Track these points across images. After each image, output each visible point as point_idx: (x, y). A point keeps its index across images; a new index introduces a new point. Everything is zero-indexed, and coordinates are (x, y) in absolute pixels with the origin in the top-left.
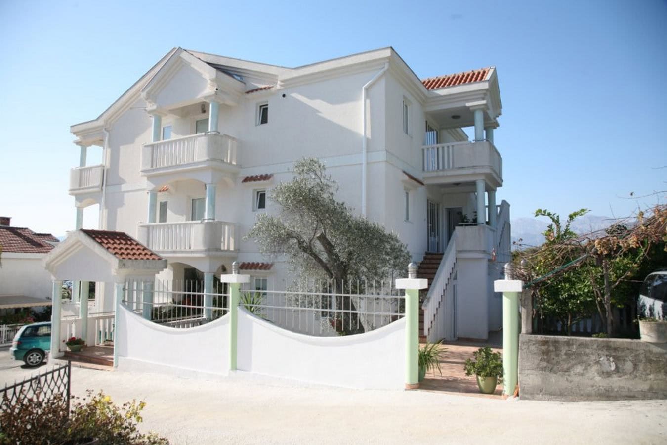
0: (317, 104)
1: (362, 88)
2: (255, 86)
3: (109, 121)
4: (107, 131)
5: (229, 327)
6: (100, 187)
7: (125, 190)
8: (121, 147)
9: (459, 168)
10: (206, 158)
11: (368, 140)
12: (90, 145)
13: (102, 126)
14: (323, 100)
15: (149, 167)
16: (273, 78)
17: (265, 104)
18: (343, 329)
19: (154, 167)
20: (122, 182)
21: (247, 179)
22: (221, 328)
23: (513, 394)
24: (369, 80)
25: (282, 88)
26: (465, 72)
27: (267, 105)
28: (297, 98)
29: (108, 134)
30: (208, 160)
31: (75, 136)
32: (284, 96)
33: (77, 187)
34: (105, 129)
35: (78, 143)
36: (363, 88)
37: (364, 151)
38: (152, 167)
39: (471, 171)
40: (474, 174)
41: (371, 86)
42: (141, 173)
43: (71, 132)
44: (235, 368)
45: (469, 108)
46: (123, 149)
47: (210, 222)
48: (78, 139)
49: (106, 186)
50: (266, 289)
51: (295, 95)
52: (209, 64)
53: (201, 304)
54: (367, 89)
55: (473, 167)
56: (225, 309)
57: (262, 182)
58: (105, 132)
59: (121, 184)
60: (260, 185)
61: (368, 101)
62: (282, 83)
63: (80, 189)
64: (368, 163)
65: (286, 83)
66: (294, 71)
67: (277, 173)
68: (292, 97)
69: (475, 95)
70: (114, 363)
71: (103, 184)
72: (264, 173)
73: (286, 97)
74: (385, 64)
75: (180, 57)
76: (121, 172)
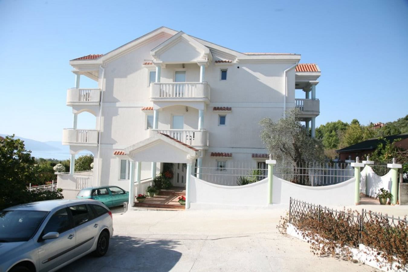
0: (257, 75)
1: (284, 72)
3: (106, 62)
6: (99, 103)
7: (120, 106)
9: (306, 111)
10: (203, 96)
12: (82, 74)
13: (100, 64)
14: (261, 73)
15: (158, 96)
16: (233, 57)
17: (226, 69)
20: (116, 101)
21: (215, 109)
22: (264, 186)
24: (289, 68)
25: (237, 63)
27: (227, 70)
28: (247, 70)
29: (104, 70)
30: (204, 98)
31: (72, 67)
32: (238, 67)
33: (78, 101)
34: (102, 66)
35: (74, 72)
37: (285, 102)
38: (160, 96)
39: (311, 113)
41: (289, 71)
42: (150, 99)
43: (70, 64)
44: (271, 203)
46: (116, 81)
47: (204, 131)
48: (75, 69)
49: (103, 102)
51: (244, 68)
54: (286, 72)
55: (312, 111)
56: (265, 176)
57: (227, 111)
58: (102, 68)
60: (222, 113)
61: (287, 78)
62: (238, 61)
63: (80, 102)
64: (286, 108)
65: (241, 61)
66: (247, 56)
67: (234, 107)
68: (243, 69)
69: (312, 77)
70: (186, 206)
71: (100, 101)
72: (226, 106)
73: (239, 69)
74: (296, 62)
75: (181, 36)
76: (116, 95)
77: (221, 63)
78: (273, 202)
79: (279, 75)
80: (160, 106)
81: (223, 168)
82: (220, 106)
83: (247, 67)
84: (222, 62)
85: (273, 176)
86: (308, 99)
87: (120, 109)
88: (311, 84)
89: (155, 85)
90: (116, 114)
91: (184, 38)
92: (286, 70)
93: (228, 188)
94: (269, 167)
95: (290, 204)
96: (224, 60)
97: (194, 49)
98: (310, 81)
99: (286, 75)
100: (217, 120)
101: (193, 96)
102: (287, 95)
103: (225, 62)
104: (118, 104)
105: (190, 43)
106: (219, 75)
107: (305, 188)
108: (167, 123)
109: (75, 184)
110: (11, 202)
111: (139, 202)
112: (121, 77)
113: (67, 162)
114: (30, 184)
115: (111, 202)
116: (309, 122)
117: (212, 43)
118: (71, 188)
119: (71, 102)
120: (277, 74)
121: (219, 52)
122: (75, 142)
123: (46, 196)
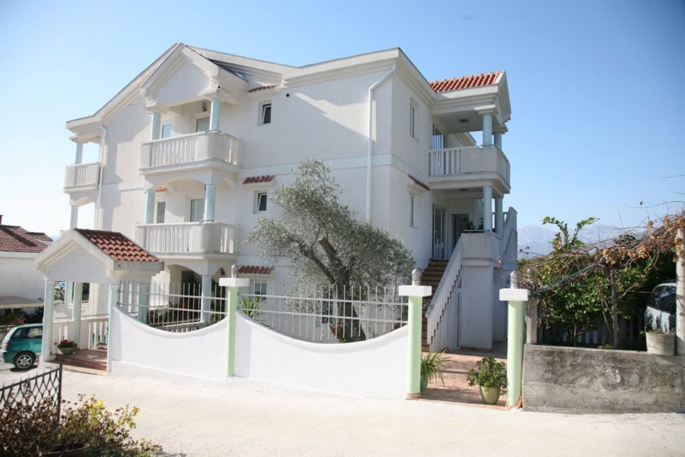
0: (322, 105)
1: (368, 89)
2: (258, 84)
3: (106, 118)
4: (105, 128)
5: (227, 331)
6: (97, 184)
7: (122, 189)
9: (466, 173)
10: (207, 158)
11: (373, 143)
12: (86, 142)
13: (100, 122)
14: (328, 101)
15: (147, 166)
16: (276, 76)
17: (269, 103)
18: (344, 337)
19: (152, 166)
20: (118, 180)
21: (249, 180)
22: (219, 333)
23: (516, 405)
24: (376, 81)
25: (286, 87)
26: (474, 75)
27: (270, 104)
28: (303, 98)
29: (105, 131)
30: (208, 160)
31: (71, 132)
32: (288, 95)
33: (72, 185)
34: (103, 126)
35: (73, 140)
36: (370, 89)
37: (369, 154)
38: (150, 165)
39: (478, 177)
40: (481, 180)
41: (377, 87)
42: (138, 171)
43: (67, 128)
44: (232, 374)
45: (477, 111)
46: (120, 146)
47: (209, 224)
48: (73, 135)
49: (102, 184)
50: (265, 294)
51: (299, 95)
52: (211, 60)
53: (199, 308)
54: (373, 90)
55: (481, 173)
56: (223, 313)
57: (264, 184)
58: (102, 128)
59: (117, 183)
60: (261, 187)
61: (374, 103)
62: (286, 82)
63: (75, 187)
64: (372, 166)
65: (291, 82)
66: (299, 69)
67: (279, 175)
68: (296, 97)
69: (484, 99)
71: (99, 182)
72: (261, 175)
73: (290, 97)
74: (392, 65)
76: (119, 172)
77: (263, 91)
78: (234, 372)
80: (152, 183)
83: (302, 93)
84: (264, 88)
88: (479, 113)
89: (144, 146)
90: (117, 203)
91: (185, 55)
92: (371, 87)
94: (229, 293)
96: (265, 85)
97: (201, 72)
98: (476, 108)
99: (373, 98)
100: (251, 202)
102: (374, 138)
103: (268, 87)
104: (121, 187)
106: (257, 114)
108: (180, 215)
112: (125, 141)
117: (243, 57)
119: (67, 187)
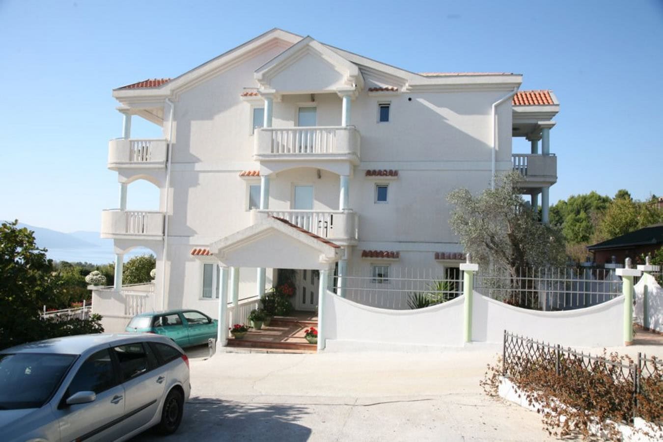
0: (444, 112)
1: (491, 105)
2: (376, 85)
3: (176, 91)
4: (172, 102)
5: (466, 305)
6: (165, 164)
8: (193, 123)
9: (532, 176)
10: (347, 152)
11: (496, 152)
12: (135, 114)
13: (166, 96)
14: (451, 109)
16: (401, 81)
19: (275, 153)
20: (195, 160)
21: (369, 173)
24: (500, 99)
25: (408, 91)
27: (389, 104)
28: (425, 104)
29: (173, 106)
30: (349, 153)
31: (118, 101)
32: (410, 99)
33: (128, 161)
34: (169, 99)
35: (121, 110)
36: (493, 105)
37: (493, 160)
38: (272, 151)
39: (542, 179)
41: (500, 104)
42: (255, 157)
43: (113, 96)
44: (470, 340)
45: (540, 125)
47: (350, 213)
48: (122, 105)
49: (172, 163)
51: (421, 100)
54: (496, 107)
55: (544, 176)
58: (169, 103)
59: (194, 163)
60: (382, 180)
61: (497, 117)
62: (410, 88)
63: (131, 163)
64: (496, 171)
65: (415, 88)
66: (425, 78)
67: (403, 170)
68: (418, 102)
70: (319, 346)
71: (167, 160)
72: (388, 169)
73: (411, 101)
74: (514, 87)
75: (308, 45)
76: (195, 149)
77: (380, 93)
78: (473, 338)
79: (483, 112)
80: (271, 169)
81: (383, 278)
82: (377, 169)
83: (425, 99)
84: (381, 89)
85: (473, 291)
86: (536, 155)
87: (201, 176)
88: (542, 127)
89: (264, 132)
90: (195, 183)
91: (312, 48)
92: (495, 103)
93: (392, 314)
94: (466, 276)
95: (505, 342)
96: (384, 86)
97: (331, 67)
98: (540, 123)
99: (496, 113)
100: (373, 193)
101: (331, 151)
102: (497, 148)
103: (387, 89)
104: (198, 167)
105: (324, 57)
106: (376, 112)
107: (530, 314)
109: (123, 306)
110: (11, 339)
111: (236, 338)
112: (203, 118)
113: (109, 268)
114: (45, 307)
115: (188, 338)
116: (537, 196)
117: (363, 57)
118: (116, 314)
119: (116, 163)
120: (481, 111)
121: (374, 71)
122: (124, 232)
123: (72, 327)
